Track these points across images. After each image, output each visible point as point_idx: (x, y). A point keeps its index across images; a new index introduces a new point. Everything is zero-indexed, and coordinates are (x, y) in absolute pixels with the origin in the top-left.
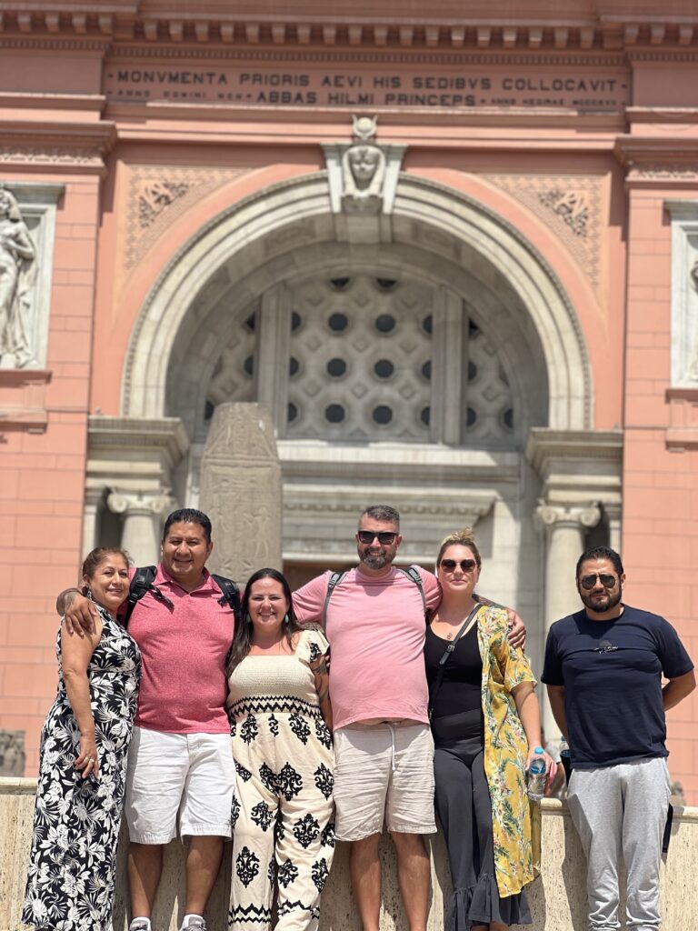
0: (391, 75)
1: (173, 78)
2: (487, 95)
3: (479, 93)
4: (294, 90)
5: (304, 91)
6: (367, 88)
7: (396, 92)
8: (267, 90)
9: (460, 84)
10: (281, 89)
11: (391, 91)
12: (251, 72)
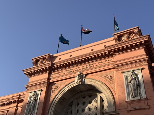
0: (83, 66)
1: (57, 73)
2: (96, 65)
3: (95, 65)
4: (71, 71)
5: (72, 71)
6: (80, 68)
7: (84, 68)
8: (68, 72)
9: (92, 64)
10: (69, 71)
11: (83, 68)
12: (66, 70)
